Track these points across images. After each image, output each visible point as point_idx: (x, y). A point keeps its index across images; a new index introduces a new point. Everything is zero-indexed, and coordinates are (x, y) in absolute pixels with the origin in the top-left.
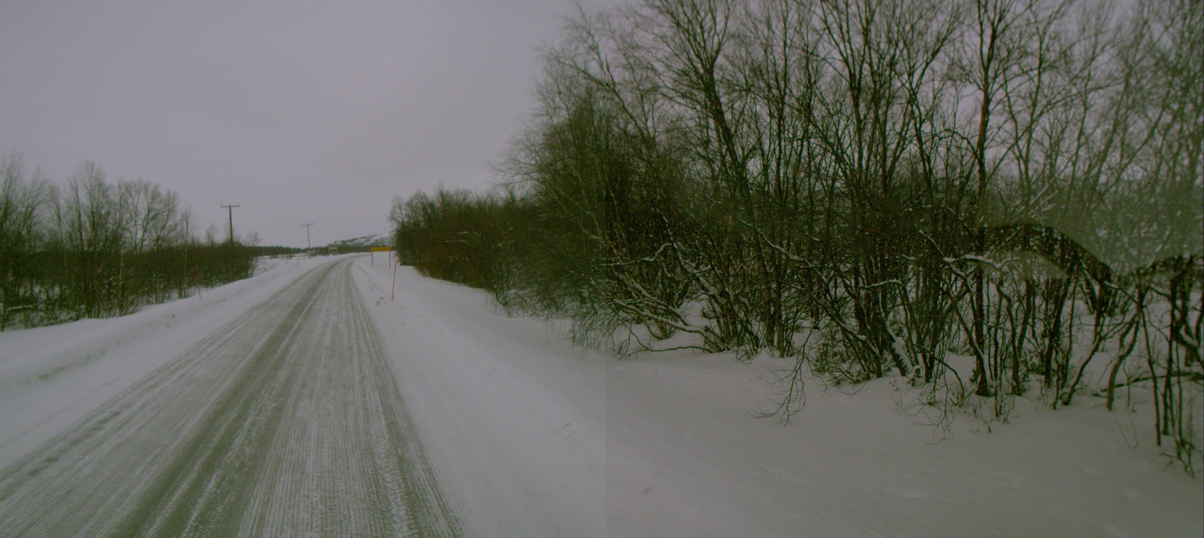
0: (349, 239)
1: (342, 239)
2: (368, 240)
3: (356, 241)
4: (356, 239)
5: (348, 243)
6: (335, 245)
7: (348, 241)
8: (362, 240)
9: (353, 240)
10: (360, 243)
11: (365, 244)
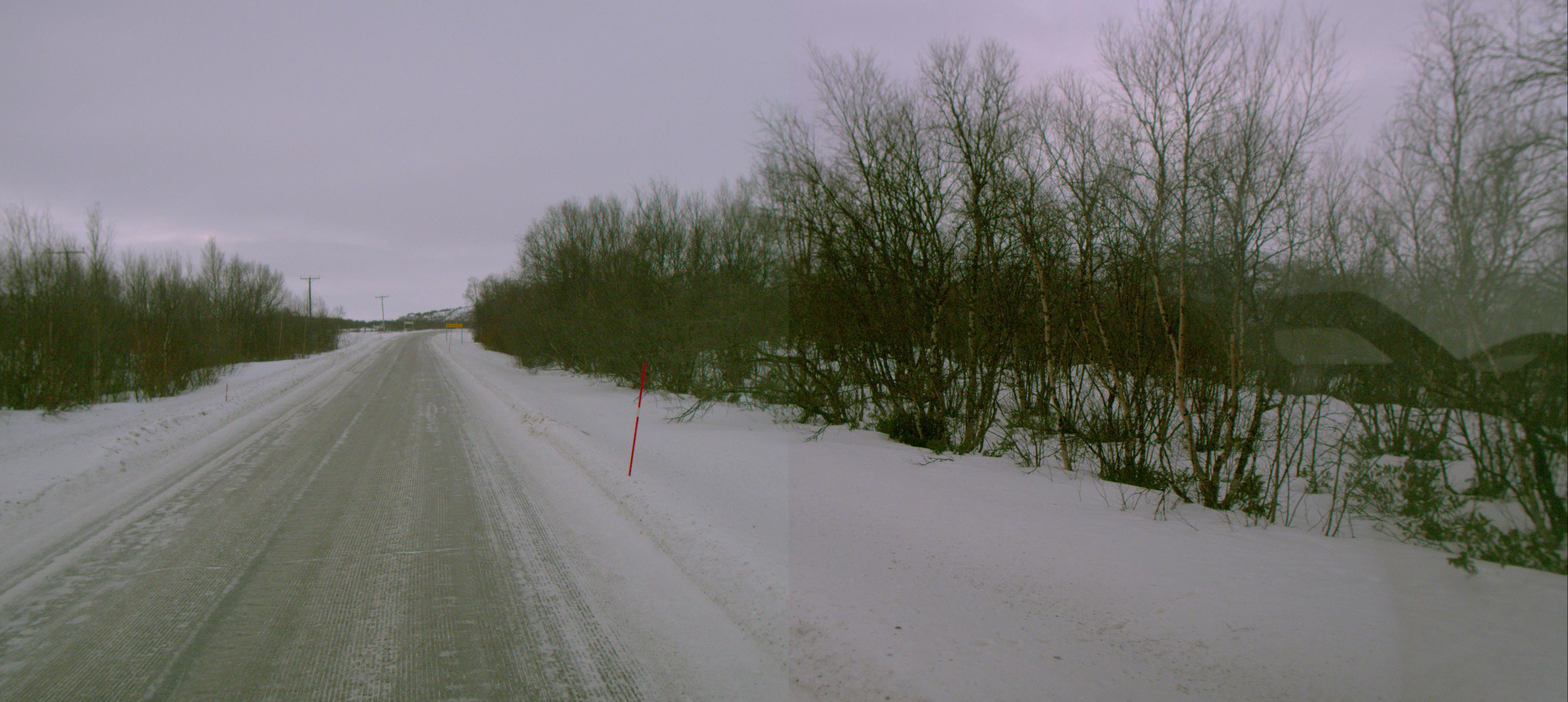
0: (426, 311)
1: (416, 312)
2: (450, 314)
3: (435, 314)
4: (435, 312)
5: (426, 317)
6: (408, 318)
7: (425, 314)
8: (443, 314)
9: (432, 313)
10: (440, 317)
11: (447, 318)
